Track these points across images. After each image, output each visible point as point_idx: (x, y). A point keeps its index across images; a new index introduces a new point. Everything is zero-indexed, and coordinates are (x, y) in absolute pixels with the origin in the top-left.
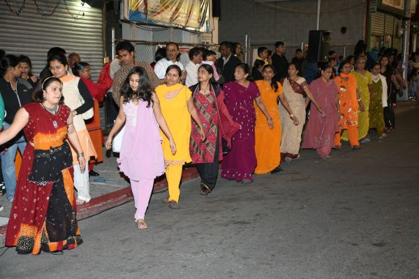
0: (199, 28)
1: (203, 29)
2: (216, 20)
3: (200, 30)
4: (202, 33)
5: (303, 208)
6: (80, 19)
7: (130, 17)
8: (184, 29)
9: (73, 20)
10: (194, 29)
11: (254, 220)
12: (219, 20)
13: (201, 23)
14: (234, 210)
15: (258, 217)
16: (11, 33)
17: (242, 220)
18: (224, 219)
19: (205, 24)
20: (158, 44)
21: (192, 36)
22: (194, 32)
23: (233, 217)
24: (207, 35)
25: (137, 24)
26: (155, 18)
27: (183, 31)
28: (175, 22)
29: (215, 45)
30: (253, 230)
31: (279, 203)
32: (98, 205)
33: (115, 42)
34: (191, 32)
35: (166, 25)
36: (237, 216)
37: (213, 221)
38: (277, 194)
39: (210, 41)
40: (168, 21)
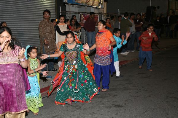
0: (98, 6)
1: (100, 7)
2: (106, 3)
3: (99, 7)
4: (100, 8)
5: (150, 96)
6: (45, 2)
7: (68, 2)
8: (92, 7)
9: (42, 2)
10: (96, 7)
11: (125, 104)
12: (107, 3)
13: (99, 4)
14: (114, 97)
15: (127, 102)
16: (13, 8)
17: (118, 104)
18: (109, 103)
19: (101, 5)
20: (80, 13)
21: (95, 10)
22: (96, 8)
23: (114, 102)
24: (101, 9)
25: (71, 4)
26: (79, 2)
27: (91, 8)
28: (88, 3)
29: (105, 14)
30: (125, 112)
31: (137, 92)
32: (45, 92)
33: (61, 12)
34: (95, 8)
35: (84, 5)
36: (116, 101)
37: (103, 104)
38: (135, 86)
39: (103, 12)
40: (85, 3)
